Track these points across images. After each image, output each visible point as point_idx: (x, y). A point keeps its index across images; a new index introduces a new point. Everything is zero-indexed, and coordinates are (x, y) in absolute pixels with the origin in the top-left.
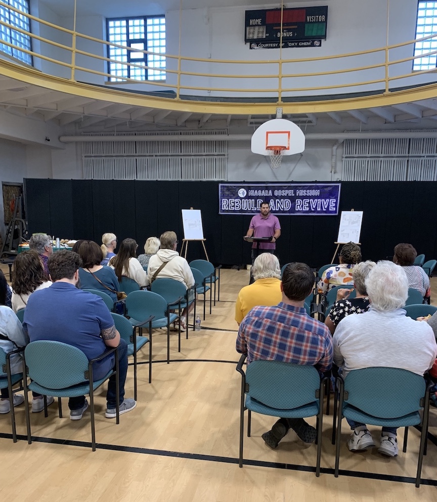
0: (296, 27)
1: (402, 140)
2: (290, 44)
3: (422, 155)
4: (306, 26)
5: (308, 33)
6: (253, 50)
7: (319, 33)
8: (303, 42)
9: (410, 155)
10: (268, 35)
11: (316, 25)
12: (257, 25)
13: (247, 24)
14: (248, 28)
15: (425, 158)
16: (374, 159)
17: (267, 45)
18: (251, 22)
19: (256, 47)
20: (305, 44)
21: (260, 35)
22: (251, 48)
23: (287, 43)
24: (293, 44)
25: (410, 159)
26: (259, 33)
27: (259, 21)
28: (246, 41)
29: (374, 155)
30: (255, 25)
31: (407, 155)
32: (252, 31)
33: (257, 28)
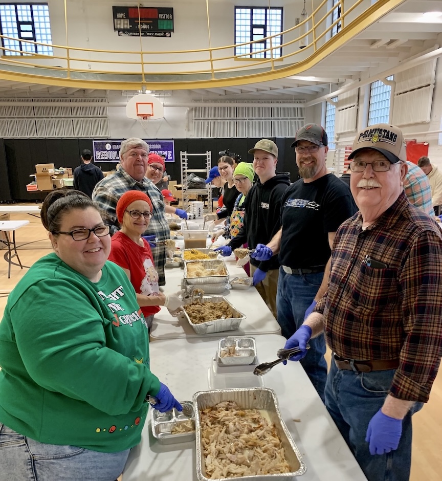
0: (151, 22)
1: (232, 108)
2: (148, 34)
3: (245, 118)
4: (159, 21)
5: (160, 27)
6: (121, 37)
7: (169, 27)
8: (158, 33)
9: (238, 118)
10: (131, 26)
11: (165, 21)
12: (123, 18)
13: (115, 17)
14: (116, 20)
15: (248, 120)
16: (214, 121)
17: (131, 34)
18: (118, 15)
19: (123, 35)
20: (159, 34)
21: (126, 26)
22: (119, 35)
23: (145, 33)
24: (151, 34)
25: (238, 121)
26: (124, 24)
27: (123, 15)
28: (115, 29)
29: (214, 118)
30: (120, 18)
31: (236, 118)
32: (119, 22)
33: (122, 20)
